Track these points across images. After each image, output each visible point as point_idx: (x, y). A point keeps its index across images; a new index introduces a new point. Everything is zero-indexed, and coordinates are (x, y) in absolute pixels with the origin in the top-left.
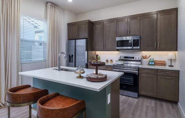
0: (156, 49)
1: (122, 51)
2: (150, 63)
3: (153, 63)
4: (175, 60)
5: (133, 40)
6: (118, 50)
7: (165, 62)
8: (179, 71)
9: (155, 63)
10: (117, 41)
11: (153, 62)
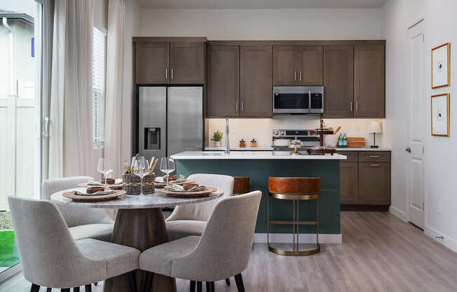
0: (352, 115)
1: (279, 119)
2: (340, 144)
3: (345, 143)
4: (380, 134)
5: (312, 94)
6: (272, 116)
7: (363, 139)
8: (390, 152)
9: (348, 143)
10: (275, 96)
11: (346, 139)
